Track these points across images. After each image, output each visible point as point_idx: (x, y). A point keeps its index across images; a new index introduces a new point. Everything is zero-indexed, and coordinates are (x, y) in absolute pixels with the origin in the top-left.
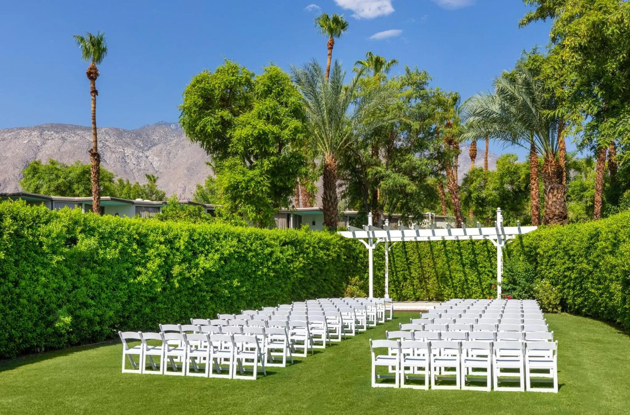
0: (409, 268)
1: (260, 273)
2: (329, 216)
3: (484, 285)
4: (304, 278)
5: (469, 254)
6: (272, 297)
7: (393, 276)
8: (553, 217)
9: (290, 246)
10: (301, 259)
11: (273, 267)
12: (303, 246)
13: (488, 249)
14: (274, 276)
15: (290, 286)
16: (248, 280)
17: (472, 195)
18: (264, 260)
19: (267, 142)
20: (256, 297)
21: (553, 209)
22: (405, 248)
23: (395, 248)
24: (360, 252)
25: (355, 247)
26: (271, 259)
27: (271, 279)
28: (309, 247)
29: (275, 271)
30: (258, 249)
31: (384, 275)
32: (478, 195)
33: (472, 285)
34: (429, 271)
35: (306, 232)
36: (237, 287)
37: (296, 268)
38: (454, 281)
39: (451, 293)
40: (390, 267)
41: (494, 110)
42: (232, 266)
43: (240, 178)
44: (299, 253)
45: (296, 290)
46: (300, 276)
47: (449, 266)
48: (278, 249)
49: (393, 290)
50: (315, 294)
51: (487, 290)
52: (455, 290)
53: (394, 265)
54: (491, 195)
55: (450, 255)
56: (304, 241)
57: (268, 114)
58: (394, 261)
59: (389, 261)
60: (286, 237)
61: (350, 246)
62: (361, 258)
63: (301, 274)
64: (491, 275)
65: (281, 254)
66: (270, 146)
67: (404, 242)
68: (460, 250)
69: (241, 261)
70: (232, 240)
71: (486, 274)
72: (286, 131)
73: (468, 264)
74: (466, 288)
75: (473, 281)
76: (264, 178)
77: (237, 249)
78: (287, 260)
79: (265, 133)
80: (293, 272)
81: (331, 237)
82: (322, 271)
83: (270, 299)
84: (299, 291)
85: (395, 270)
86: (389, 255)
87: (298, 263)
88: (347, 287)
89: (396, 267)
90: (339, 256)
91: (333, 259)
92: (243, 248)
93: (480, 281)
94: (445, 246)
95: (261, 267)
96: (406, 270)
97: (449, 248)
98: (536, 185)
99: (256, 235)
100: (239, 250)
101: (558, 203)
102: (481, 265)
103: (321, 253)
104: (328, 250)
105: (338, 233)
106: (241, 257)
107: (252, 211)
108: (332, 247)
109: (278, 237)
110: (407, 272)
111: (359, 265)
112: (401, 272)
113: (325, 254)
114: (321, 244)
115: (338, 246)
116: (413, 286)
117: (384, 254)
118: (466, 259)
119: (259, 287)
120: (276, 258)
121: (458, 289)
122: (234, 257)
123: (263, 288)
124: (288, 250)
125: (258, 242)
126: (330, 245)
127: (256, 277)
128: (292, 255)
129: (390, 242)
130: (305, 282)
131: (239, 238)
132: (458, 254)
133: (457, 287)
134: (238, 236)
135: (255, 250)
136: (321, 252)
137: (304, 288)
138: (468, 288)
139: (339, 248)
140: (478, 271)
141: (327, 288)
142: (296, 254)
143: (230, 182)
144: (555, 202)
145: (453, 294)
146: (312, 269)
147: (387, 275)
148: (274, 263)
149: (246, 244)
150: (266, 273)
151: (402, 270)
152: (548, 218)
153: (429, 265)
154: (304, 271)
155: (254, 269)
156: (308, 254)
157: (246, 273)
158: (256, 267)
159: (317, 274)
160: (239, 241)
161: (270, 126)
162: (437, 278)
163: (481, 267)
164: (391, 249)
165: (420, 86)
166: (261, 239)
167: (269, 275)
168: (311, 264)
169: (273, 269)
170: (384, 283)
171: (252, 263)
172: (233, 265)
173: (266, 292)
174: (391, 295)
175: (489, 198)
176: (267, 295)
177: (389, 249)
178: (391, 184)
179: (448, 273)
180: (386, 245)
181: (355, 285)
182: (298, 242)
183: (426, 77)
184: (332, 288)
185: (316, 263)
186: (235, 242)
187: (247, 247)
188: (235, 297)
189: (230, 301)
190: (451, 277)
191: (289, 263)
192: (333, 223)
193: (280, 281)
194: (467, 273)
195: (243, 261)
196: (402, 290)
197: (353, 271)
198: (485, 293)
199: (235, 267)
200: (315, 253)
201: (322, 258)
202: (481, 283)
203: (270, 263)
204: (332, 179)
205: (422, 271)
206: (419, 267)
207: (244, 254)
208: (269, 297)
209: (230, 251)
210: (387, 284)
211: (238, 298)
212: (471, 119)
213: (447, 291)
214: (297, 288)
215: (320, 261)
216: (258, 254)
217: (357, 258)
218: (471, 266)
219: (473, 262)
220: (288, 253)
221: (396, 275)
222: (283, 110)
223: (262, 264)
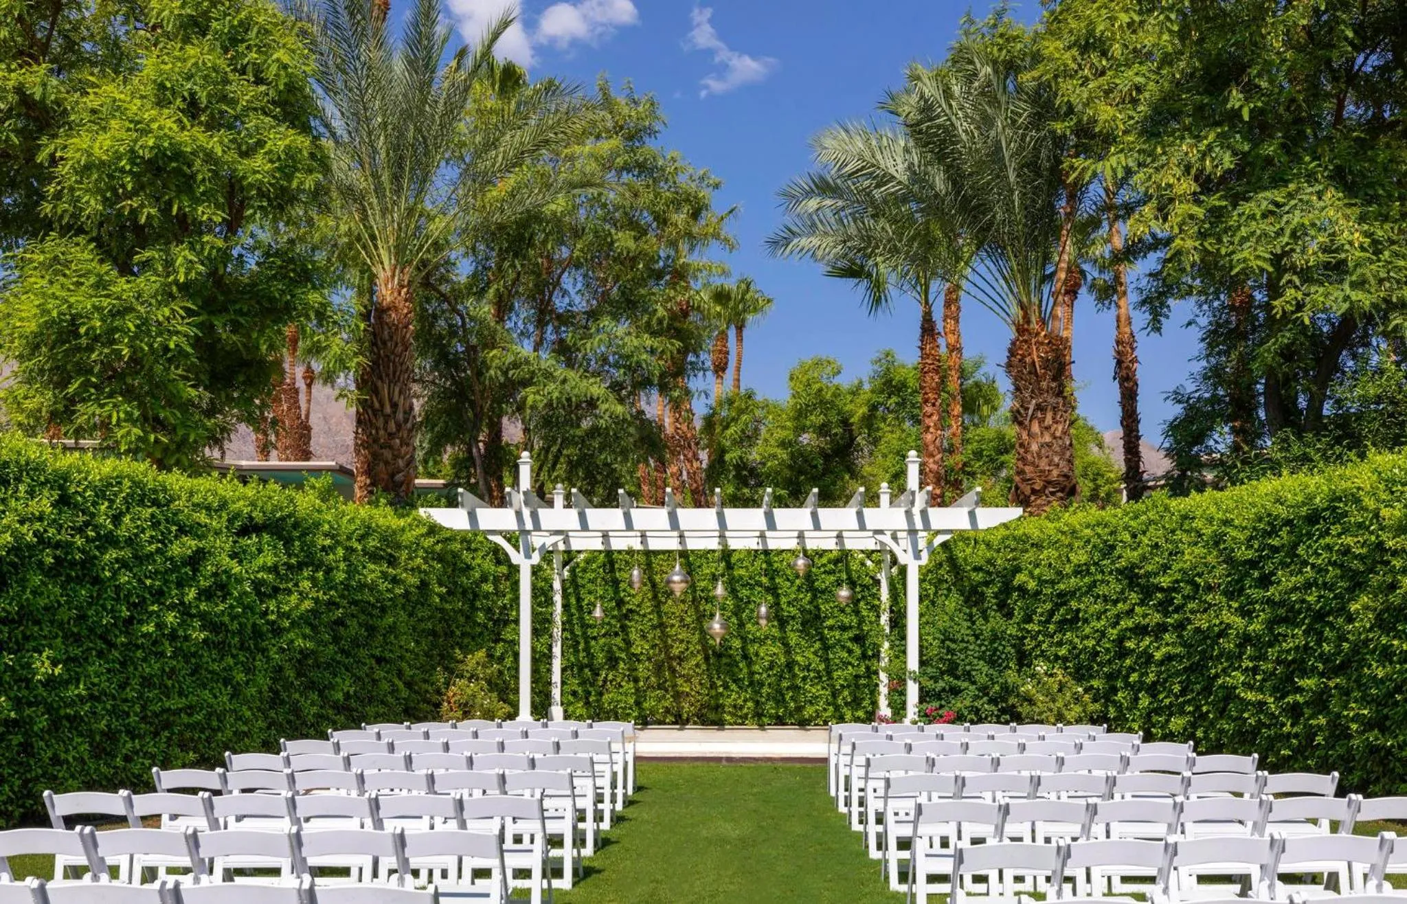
0: (624, 628)
1: (150, 628)
2: (387, 463)
3: (841, 676)
4: (313, 652)
5: (799, 589)
6: (198, 717)
7: (577, 651)
8: (1045, 487)
9: (266, 537)
10: (306, 584)
11: (203, 606)
12: (313, 544)
13: (850, 578)
14: (205, 641)
15: (264, 681)
16: (100, 654)
17: (727, 457)
18: (166, 582)
19: (187, 184)
20: (133, 719)
21: (1043, 464)
22: (612, 570)
23: (584, 570)
24: (484, 579)
25: (468, 561)
26: (194, 578)
27: (194, 655)
28: (331, 549)
29: (209, 623)
30: (145, 537)
31: (550, 647)
32: (741, 458)
33: (804, 679)
34: (682, 639)
35: (323, 500)
36: (50, 682)
37: (287, 615)
38: (756, 668)
39: (745, 701)
40: (567, 625)
41: (892, 171)
42: (28, 595)
43: (83, 301)
44: (301, 566)
45: (284, 695)
46: (300, 642)
47: (741, 625)
48: (222, 545)
49: (574, 693)
50: (349, 709)
51: (846, 693)
52: (757, 692)
53: (581, 619)
54: (774, 456)
55: (744, 592)
56: (317, 525)
57: (193, 94)
58: (580, 608)
59: (566, 606)
60: (253, 504)
61: (455, 555)
62: (487, 596)
63: (305, 637)
64: (858, 651)
65: (234, 563)
66: (197, 201)
67: (609, 553)
68: (772, 579)
69: (69, 579)
70: (31, 493)
71: (843, 647)
72: (259, 162)
73: (793, 618)
74: (789, 688)
75: (807, 668)
76: (173, 311)
77: (52, 531)
78: (257, 584)
79: (178, 155)
80: (277, 631)
81: (402, 522)
82: (372, 630)
83: (188, 726)
84: (297, 696)
85: (584, 633)
86: (564, 590)
87: (294, 598)
88: (447, 684)
89: (585, 626)
90: (424, 585)
91: (407, 594)
92: (80, 530)
93: (827, 667)
94: (730, 567)
95: (155, 608)
96: (616, 634)
97: (742, 572)
98: (935, 418)
99: (136, 484)
100: (64, 537)
101: (1056, 448)
102: (830, 622)
103: (372, 572)
104: (392, 561)
105: (422, 512)
106: (73, 564)
107: (129, 418)
108: (404, 555)
109: (223, 505)
110: (618, 641)
111: (481, 617)
112: (602, 641)
113: (384, 575)
114: (373, 543)
115: (421, 553)
116: (636, 680)
117: (551, 587)
118: (789, 603)
119: (147, 682)
120: (215, 575)
121: (765, 690)
122: (41, 563)
123: (163, 686)
124: (260, 551)
125: (147, 512)
126: (398, 546)
127: (132, 646)
128: (274, 569)
129: (568, 552)
130: (318, 666)
131: (61, 488)
132: (768, 590)
133: (761, 684)
134: (60, 481)
135: (130, 542)
136: (372, 567)
137: (312, 685)
138: (795, 688)
139: (425, 560)
140: (823, 639)
141: (385, 686)
142: (290, 567)
143: (45, 312)
144: (1049, 445)
145: (750, 704)
146: (340, 622)
147: (557, 650)
148: (206, 594)
149: (93, 515)
150: (174, 630)
151: (604, 635)
152: (1028, 491)
153: (682, 620)
154: (314, 628)
155: (126, 613)
156: (329, 571)
157: (91, 630)
158: (132, 606)
159: (355, 643)
160: (64, 501)
161: (198, 132)
162: (707, 659)
163: (831, 628)
164: (572, 571)
165: (634, 135)
166: (155, 503)
167: (187, 638)
168: (337, 606)
169: (203, 616)
170: (549, 671)
171: (118, 588)
172: (34, 593)
173: (175, 703)
174: (571, 709)
175: (769, 464)
176: (177, 712)
177: (566, 574)
178: (556, 394)
179: (737, 643)
180: (557, 561)
181: (473, 677)
182: (296, 525)
183: (652, 113)
184: (401, 685)
185: (355, 603)
186: (44, 503)
187: (96, 528)
188: (43, 722)
189: (17, 739)
190: (745, 657)
191: (262, 596)
192: (402, 483)
193: (231, 661)
194: (792, 643)
195: (79, 580)
196: (601, 694)
197: (463, 635)
198: (840, 701)
199: (42, 602)
200: (352, 571)
201: (372, 588)
202: (829, 673)
203: (191, 594)
204: (399, 349)
205: (664, 637)
206: (654, 627)
207: (83, 551)
208: (185, 719)
209: (18, 537)
210: (556, 677)
211: (55, 725)
212: (813, 204)
213: (734, 696)
214: (289, 686)
215: (368, 596)
216: (141, 559)
217: (476, 596)
218: (802, 624)
219: (810, 612)
220: (260, 561)
221: (587, 649)
222: (244, 92)
223: (159, 595)
